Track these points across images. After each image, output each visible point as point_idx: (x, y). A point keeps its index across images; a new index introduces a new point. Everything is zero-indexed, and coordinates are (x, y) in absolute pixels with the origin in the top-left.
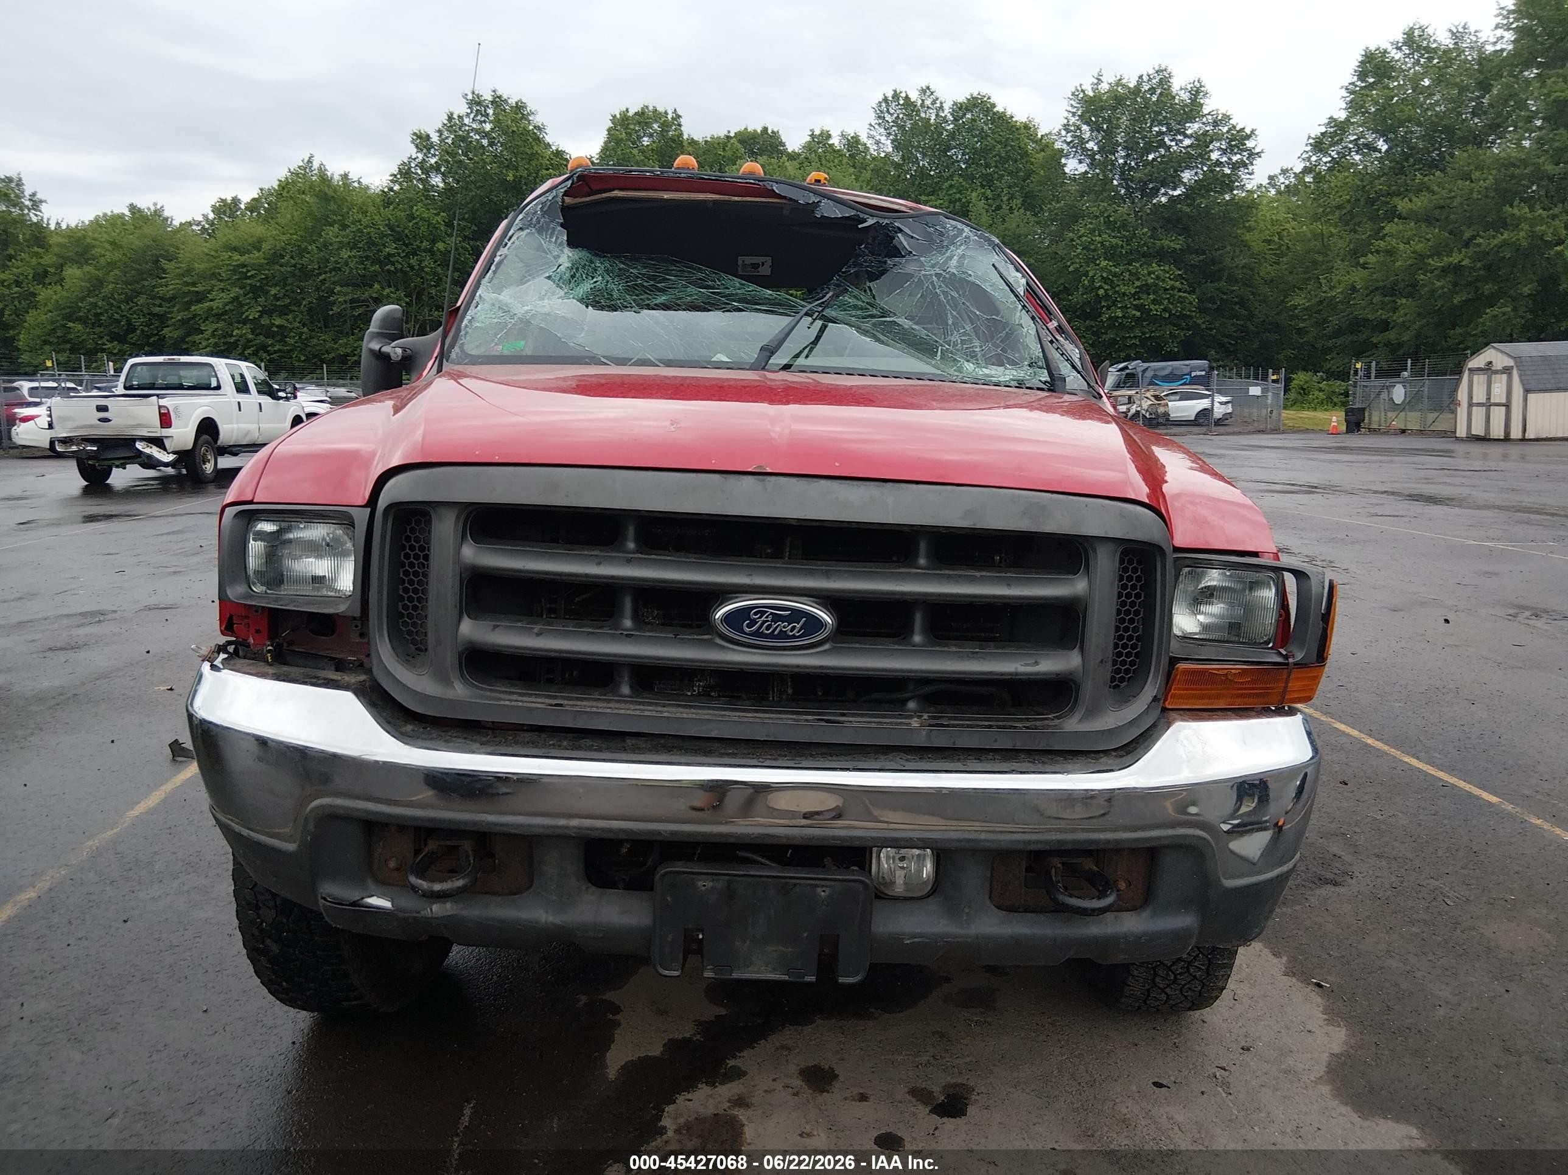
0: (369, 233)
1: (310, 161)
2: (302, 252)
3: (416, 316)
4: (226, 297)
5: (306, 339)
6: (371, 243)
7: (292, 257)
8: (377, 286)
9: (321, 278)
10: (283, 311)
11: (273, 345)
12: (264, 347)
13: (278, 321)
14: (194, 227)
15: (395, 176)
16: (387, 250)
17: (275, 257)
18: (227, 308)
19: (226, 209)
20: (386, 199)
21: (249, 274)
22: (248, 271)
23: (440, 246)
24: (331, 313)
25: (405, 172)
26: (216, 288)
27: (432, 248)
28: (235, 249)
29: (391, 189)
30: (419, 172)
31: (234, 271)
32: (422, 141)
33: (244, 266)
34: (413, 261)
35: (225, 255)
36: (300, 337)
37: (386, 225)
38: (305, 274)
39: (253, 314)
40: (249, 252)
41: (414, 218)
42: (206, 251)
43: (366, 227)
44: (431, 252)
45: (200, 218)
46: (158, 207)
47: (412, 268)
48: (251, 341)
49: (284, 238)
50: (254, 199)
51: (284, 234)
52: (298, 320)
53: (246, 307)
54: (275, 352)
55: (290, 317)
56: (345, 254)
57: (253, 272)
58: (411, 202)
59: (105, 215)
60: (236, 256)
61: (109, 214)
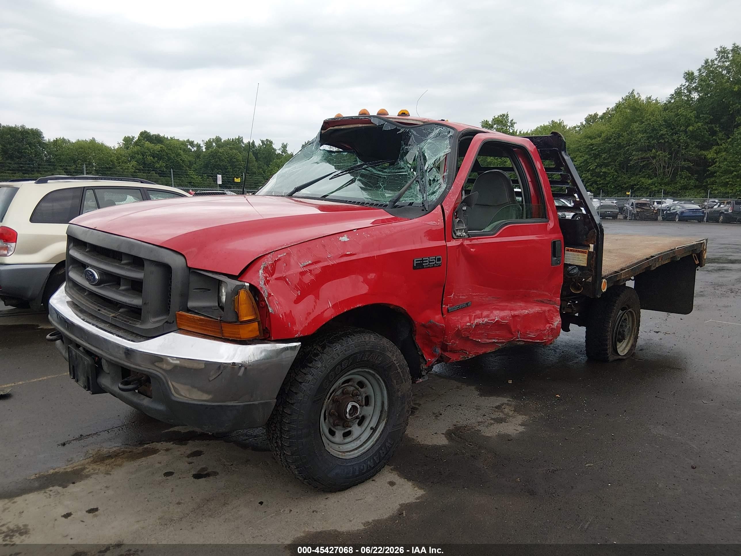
0: (653, 125)
1: (632, 93)
2: (619, 136)
3: (673, 164)
4: (582, 159)
5: (616, 178)
6: (654, 130)
7: (615, 139)
8: (654, 151)
9: (626, 148)
10: (606, 165)
11: (600, 181)
12: (595, 182)
13: (604, 170)
14: (577, 129)
15: (673, 95)
16: (661, 132)
17: (607, 140)
18: (581, 165)
19: (592, 119)
20: (666, 107)
21: (593, 148)
22: (593, 147)
23: (691, 128)
24: (629, 165)
25: (678, 93)
26: (578, 156)
27: (686, 130)
28: (590, 137)
29: (670, 102)
30: (686, 91)
31: (587, 148)
32: (689, 76)
33: (592, 145)
34: (675, 137)
35: (584, 141)
36: (613, 177)
37: (663, 120)
38: (620, 146)
39: (592, 167)
40: (595, 138)
41: (679, 115)
42: (577, 139)
43: (652, 122)
44: (685, 132)
45: (579, 124)
46: (561, 121)
47: (674, 140)
48: (590, 179)
49: (612, 130)
50: (604, 114)
51: (612, 129)
52: (613, 169)
53: (590, 164)
54: (600, 184)
55: (609, 168)
56: (640, 136)
57: (595, 148)
58: (678, 107)
59: (541, 126)
60: (589, 141)
61: (543, 126)
